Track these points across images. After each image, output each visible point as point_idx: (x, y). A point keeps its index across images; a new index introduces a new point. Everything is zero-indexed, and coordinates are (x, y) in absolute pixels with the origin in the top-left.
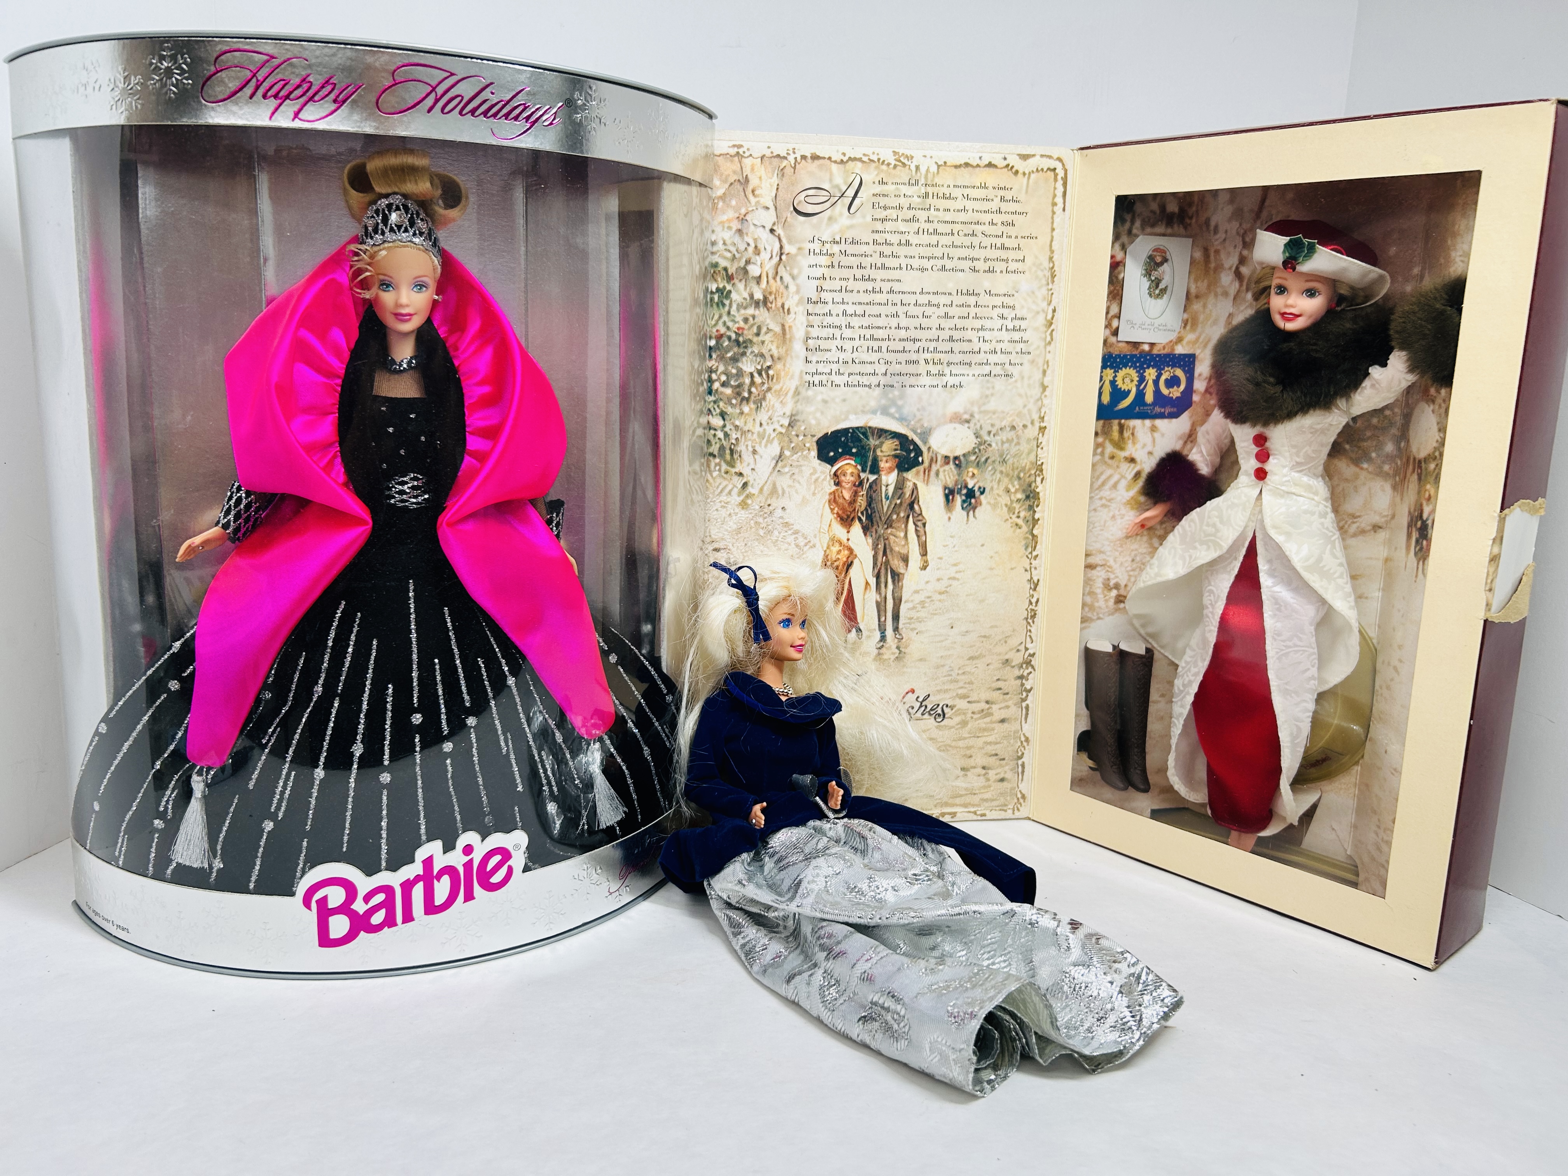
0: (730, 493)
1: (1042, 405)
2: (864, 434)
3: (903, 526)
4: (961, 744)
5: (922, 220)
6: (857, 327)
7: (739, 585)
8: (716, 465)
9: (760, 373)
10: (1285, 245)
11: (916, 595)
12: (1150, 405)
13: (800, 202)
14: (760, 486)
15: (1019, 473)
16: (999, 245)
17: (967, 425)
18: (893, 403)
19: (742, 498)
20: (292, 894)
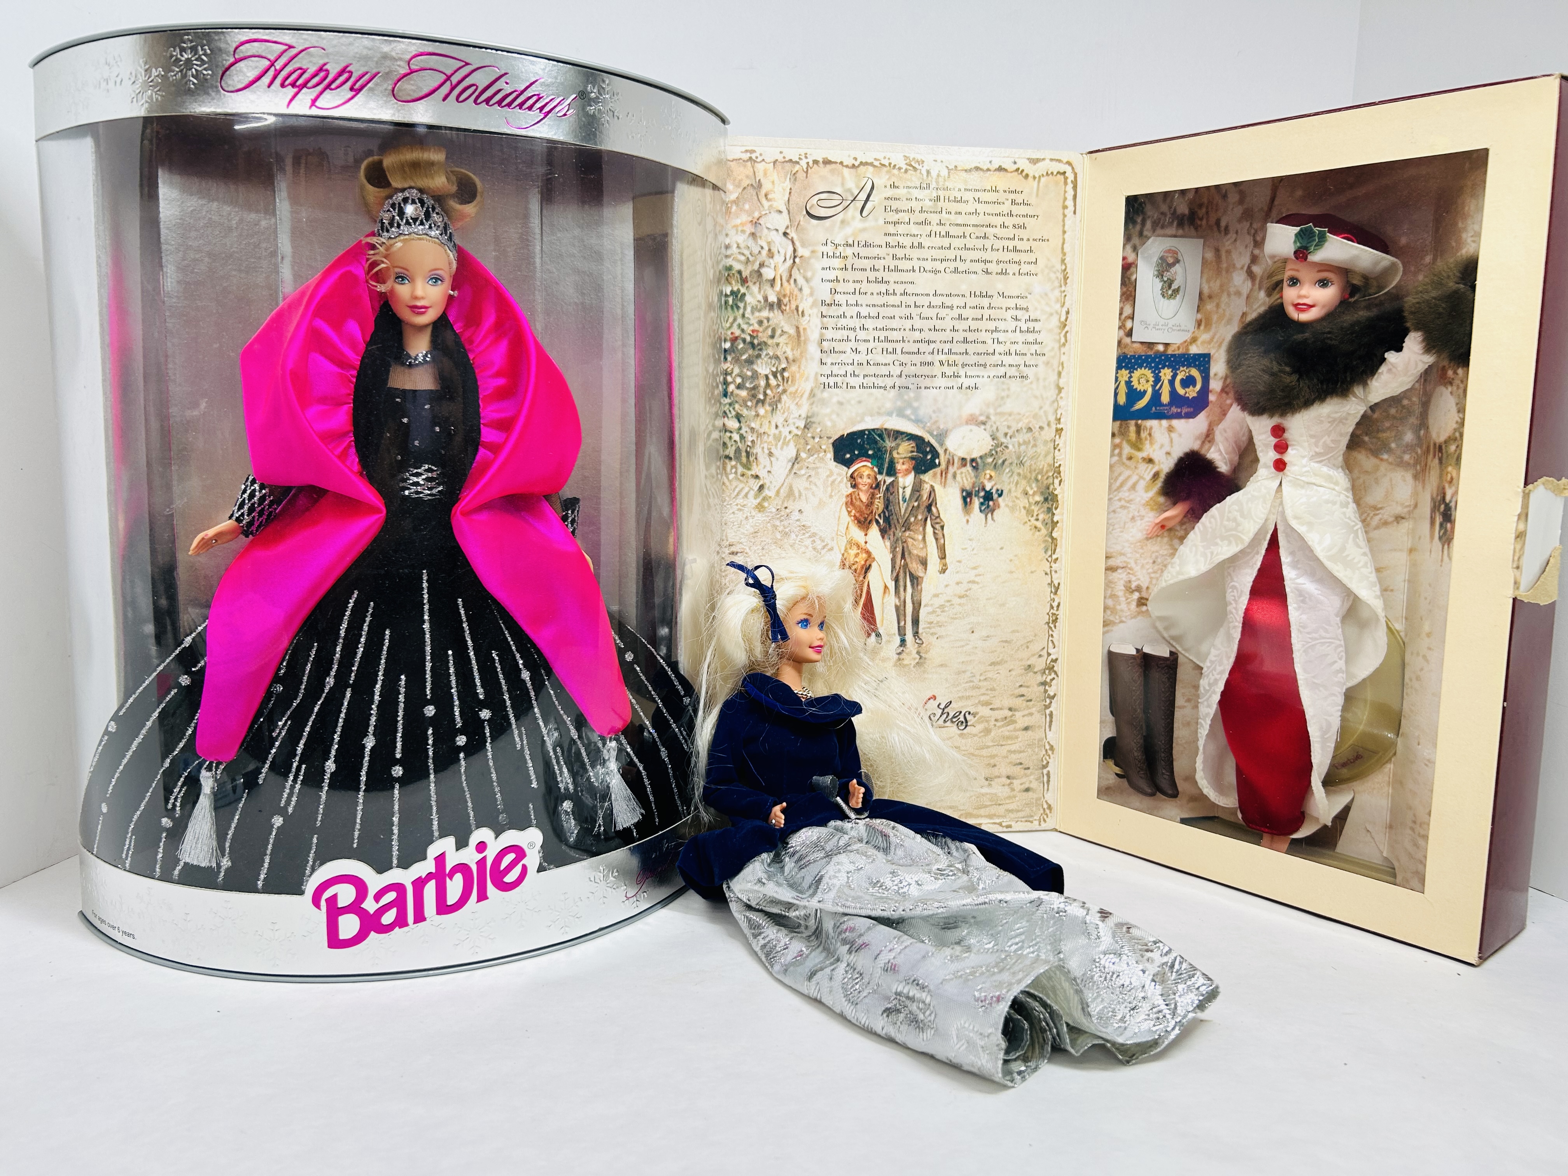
0: (746, 495)
1: (1058, 407)
2: (880, 436)
3: (921, 529)
4: (984, 752)
5: (934, 222)
6: (871, 329)
7: (757, 584)
8: (732, 467)
9: (775, 375)
10: (1296, 235)
11: (935, 599)
12: (1166, 405)
13: (812, 206)
14: (776, 489)
15: (1037, 476)
16: (1011, 248)
17: (983, 427)
18: (909, 405)
19: (758, 500)
20: (302, 893)
